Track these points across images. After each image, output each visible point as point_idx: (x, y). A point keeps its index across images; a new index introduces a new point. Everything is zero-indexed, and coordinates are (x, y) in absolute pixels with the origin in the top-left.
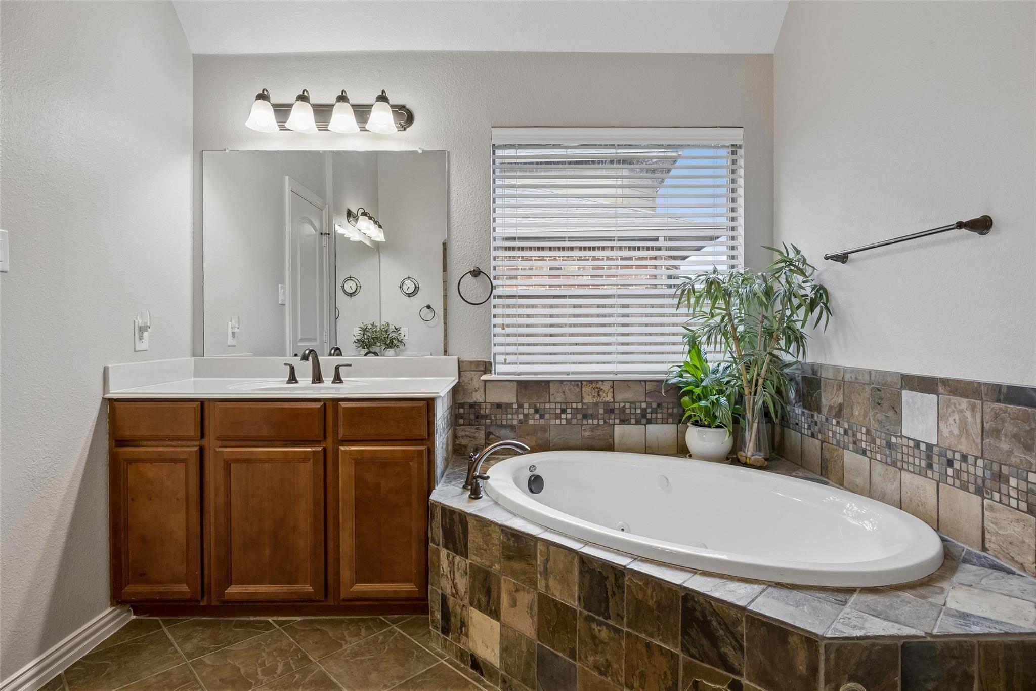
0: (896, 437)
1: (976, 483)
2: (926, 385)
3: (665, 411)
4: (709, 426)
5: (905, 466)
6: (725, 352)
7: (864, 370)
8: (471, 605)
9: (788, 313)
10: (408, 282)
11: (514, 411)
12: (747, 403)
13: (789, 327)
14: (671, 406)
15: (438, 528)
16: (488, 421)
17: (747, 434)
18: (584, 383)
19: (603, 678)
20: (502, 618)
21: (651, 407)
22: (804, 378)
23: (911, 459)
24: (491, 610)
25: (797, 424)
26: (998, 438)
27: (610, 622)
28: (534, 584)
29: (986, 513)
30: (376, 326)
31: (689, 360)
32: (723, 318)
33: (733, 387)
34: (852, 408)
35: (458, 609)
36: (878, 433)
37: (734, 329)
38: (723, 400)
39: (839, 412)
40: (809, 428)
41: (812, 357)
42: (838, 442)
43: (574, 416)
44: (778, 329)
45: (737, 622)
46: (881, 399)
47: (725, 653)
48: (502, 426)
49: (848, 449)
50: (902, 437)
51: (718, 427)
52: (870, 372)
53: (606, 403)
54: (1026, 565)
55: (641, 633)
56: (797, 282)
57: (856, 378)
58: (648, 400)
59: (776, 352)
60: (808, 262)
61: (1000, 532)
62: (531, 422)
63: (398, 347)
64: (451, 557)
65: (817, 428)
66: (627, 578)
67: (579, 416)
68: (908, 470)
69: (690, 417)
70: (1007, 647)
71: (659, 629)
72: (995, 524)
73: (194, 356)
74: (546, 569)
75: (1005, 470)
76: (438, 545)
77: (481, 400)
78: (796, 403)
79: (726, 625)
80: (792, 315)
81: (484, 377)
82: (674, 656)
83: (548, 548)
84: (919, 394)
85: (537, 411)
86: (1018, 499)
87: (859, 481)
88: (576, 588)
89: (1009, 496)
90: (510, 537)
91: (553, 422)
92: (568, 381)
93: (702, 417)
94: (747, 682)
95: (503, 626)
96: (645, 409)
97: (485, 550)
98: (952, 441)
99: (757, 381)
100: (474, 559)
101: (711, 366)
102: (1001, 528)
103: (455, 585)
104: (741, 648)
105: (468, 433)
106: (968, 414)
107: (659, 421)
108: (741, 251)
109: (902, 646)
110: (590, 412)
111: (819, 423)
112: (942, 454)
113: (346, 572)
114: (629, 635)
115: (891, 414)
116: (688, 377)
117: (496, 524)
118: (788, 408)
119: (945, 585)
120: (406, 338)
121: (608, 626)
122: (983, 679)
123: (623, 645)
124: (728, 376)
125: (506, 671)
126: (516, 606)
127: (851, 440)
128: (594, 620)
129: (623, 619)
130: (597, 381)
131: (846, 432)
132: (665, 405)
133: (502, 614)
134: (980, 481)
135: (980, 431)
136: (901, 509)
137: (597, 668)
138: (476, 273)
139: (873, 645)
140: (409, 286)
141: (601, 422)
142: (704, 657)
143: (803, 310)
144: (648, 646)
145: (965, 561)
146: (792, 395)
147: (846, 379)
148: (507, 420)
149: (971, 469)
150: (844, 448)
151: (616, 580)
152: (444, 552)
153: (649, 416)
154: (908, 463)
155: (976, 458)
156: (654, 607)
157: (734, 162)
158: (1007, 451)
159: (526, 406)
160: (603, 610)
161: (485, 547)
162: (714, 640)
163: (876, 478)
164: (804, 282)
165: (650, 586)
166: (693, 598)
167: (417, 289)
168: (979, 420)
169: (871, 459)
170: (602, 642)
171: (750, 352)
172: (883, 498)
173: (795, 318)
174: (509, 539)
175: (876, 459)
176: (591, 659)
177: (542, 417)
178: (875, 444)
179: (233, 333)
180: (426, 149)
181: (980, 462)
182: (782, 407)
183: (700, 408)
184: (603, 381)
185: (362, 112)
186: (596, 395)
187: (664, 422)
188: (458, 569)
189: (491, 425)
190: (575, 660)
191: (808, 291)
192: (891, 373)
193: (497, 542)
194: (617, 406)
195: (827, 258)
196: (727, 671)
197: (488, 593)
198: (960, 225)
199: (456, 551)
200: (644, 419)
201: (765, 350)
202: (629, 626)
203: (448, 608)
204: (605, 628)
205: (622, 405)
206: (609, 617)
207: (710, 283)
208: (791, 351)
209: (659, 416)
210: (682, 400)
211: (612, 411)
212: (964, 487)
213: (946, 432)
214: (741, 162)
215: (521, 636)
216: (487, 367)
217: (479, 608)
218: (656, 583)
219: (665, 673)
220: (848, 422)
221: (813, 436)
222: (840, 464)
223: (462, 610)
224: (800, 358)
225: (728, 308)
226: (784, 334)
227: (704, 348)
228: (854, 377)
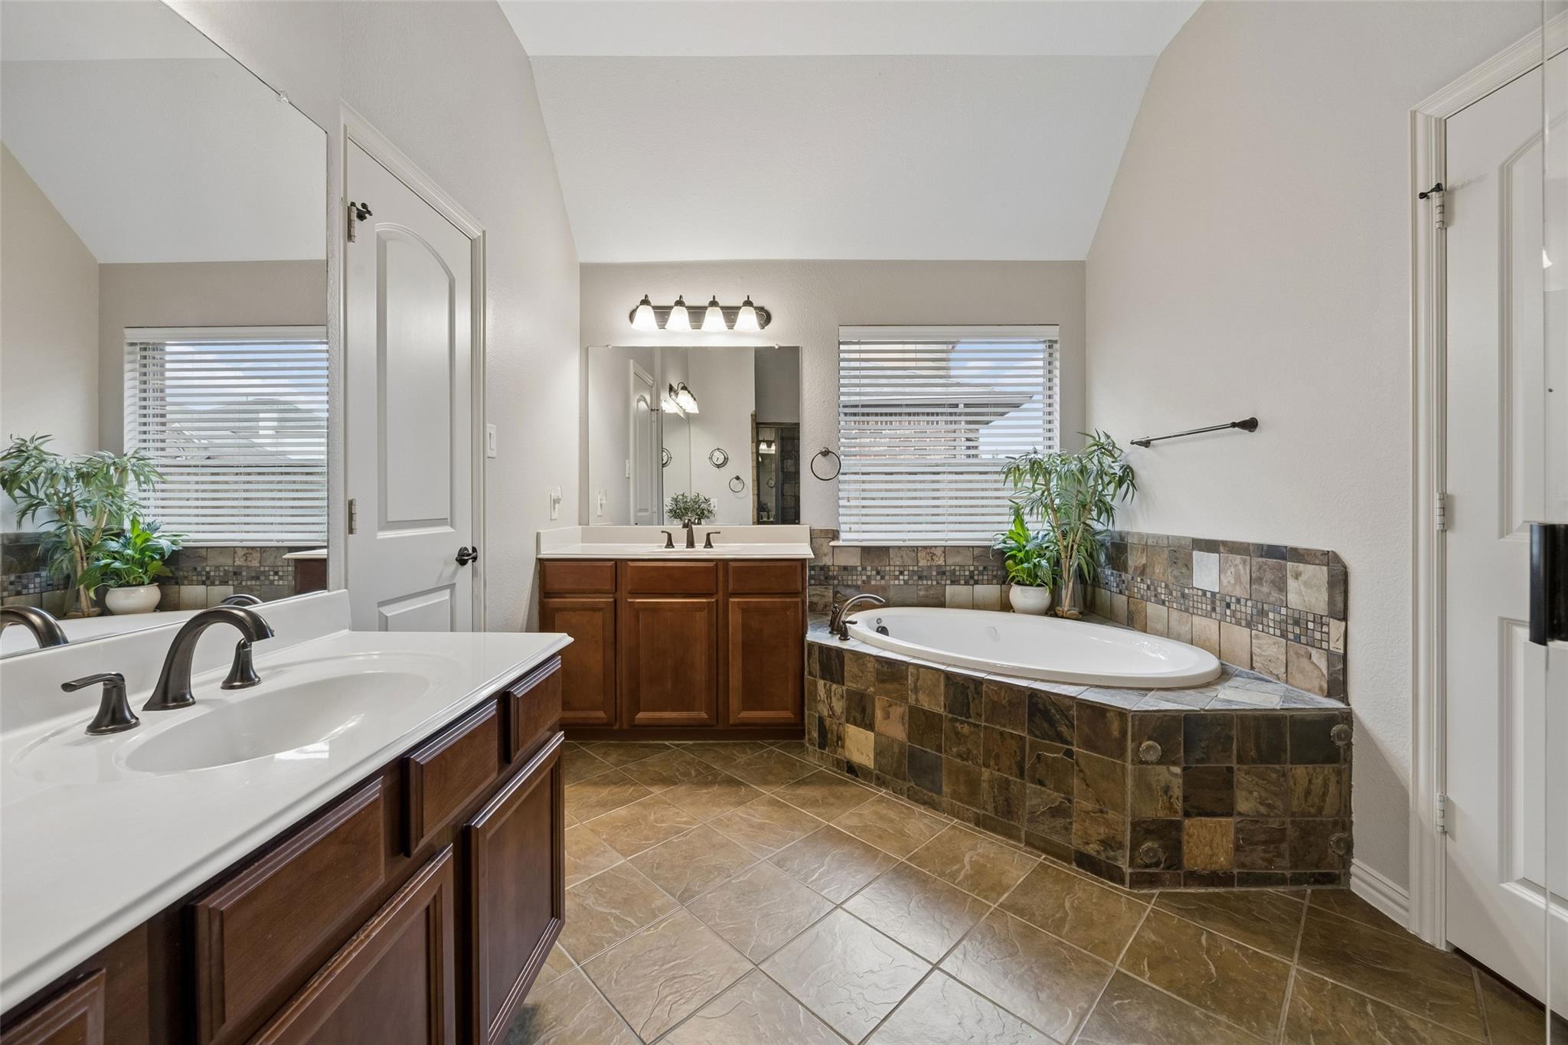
0: (1189, 588)
1: (1246, 620)
2: (1210, 546)
3: (990, 573)
4: (1031, 585)
5: (1195, 611)
6: (1043, 522)
7: (1164, 535)
8: (848, 723)
9: (1100, 488)
10: (717, 454)
11: (859, 573)
12: (1063, 567)
13: (1100, 500)
14: (995, 569)
15: (816, 663)
16: (836, 582)
17: (1064, 592)
18: (920, 549)
19: (965, 763)
20: (876, 729)
21: (978, 570)
22: (1113, 544)
23: (1200, 605)
24: (866, 724)
25: (1107, 584)
26: (1261, 584)
27: (971, 720)
28: (904, 698)
29: (1253, 640)
30: (686, 497)
31: (1013, 528)
32: (1043, 492)
33: (1051, 551)
34: (1154, 567)
35: (835, 727)
36: (1175, 586)
37: (1052, 501)
38: (1044, 562)
39: (1143, 571)
40: (1117, 586)
41: (1120, 526)
42: (1142, 596)
43: (911, 577)
44: (1090, 502)
45: (1070, 708)
46: (1177, 558)
47: (1061, 731)
48: (848, 586)
49: (1151, 602)
50: (1193, 588)
51: (1039, 585)
52: (1168, 537)
53: (939, 566)
54: (1280, 676)
55: (996, 725)
56: (1107, 463)
57: (1157, 543)
58: (975, 564)
59: (1089, 522)
60: (1117, 446)
61: (1263, 654)
62: (873, 582)
63: (708, 517)
64: (828, 685)
65: (1124, 585)
66: (984, 686)
67: (915, 578)
68: (1197, 614)
69: (1014, 577)
70: (1256, 718)
71: (1010, 720)
72: (1259, 648)
73: (580, 524)
74: (916, 686)
75: (1266, 607)
76: (816, 677)
77: (830, 563)
78: (1106, 565)
79: (1062, 711)
80: (1103, 490)
81: (833, 543)
82: (1021, 738)
83: (918, 671)
84: (1206, 554)
85: (878, 573)
86: (1274, 628)
87: (1159, 627)
88: (943, 698)
89: (1269, 626)
90: (884, 664)
91: (892, 582)
92: (906, 547)
93: (1025, 577)
94: (1077, 749)
95: (877, 735)
96: (973, 572)
97: (861, 677)
98: (1229, 589)
99: (1072, 546)
100: (850, 685)
101: (1032, 534)
102: (1264, 651)
103: (831, 708)
104: (1073, 725)
105: (818, 592)
106: (1241, 567)
107: (985, 582)
108: (1057, 433)
109: (1184, 717)
110: (925, 574)
111: (1126, 582)
112: (1222, 600)
113: (735, 701)
114: (985, 727)
115: (1184, 570)
116: (1012, 543)
117: (872, 656)
118: (1099, 570)
119: (1218, 687)
120: (716, 509)
121: (969, 724)
122: (1240, 739)
123: (982, 736)
124: (1048, 542)
125: (880, 770)
126: (889, 718)
127: (1153, 593)
128: (957, 720)
129: (981, 717)
130: (931, 547)
131: (1148, 588)
132: (990, 568)
133: (876, 726)
134: (1249, 618)
135: (1249, 579)
136: (1192, 644)
137: (959, 755)
138: (826, 453)
139: (1165, 716)
140: (719, 457)
141: (935, 583)
142: (1045, 736)
143: (1112, 486)
144: (1002, 734)
145: (1236, 676)
146: (1103, 558)
147: (1149, 543)
148: (852, 581)
149: (1243, 609)
150: (1146, 601)
151: (976, 688)
152: (821, 683)
153: (976, 578)
154: (1197, 608)
155: (1247, 600)
156: (1007, 704)
157: (1051, 355)
158: (1268, 593)
159: (869, 568)
160: (965, 712)
161: (861, 674)
162: (1052, 723)
163: (1173, 623)
164: (1113, 462)
165: (1003, 690)
166: (1036, 695)
167: (726, 460)
168: (1248, 571)
169: (1169, 608)
170: (963, 735)
171: (1066, 521)
172: (1178, 638)
173: (1106, 492)
174: (882, 666)
175: (1173, 608)
176: (955, 750)
177: (883, 578)
178: (1172, 595)
179: (601, 505)
180: (782, 345)
181: (1249, 603)
182: (1094, 570)
183: (1023, 570)
184: (936, 547)
185: (730, 313)
186: (930, 559)
187: (989, 582)
188: (835, 695)
189: (838, 585)
190: (941, 753)
191: (1117, 469)
192: (1185, 538)
193: (872, 670)
194: (948, 568)
195: (1132, 443)
196: (1062, 743)
197: (863, 710)
198: (1234, 425)
199: (833, 681)
200: (972, 580)
201: (1080, 520)
202: (986, 721)
203: (825, 727)
204: (966, 725)
205: (953, 567)
206: (970, 717)
207: (1033, 463)
208: (1101, 520)
209: (985, 577)
210: (1006, 563)
211: (944, 573)
212: (1238, 623)
213: (1225, 582)
214: (1057, 355)
215: (894, 740)
216: (835, 535)
217: (855, 724)
218: (1008, 687)
219: (1015, 751)
220: (1150, 579)
221: (1121, 592)
222: (1144, 615)
223: (838, 727)
224: (1110, 527)
225: (1047, 484)
226: (1096, 506)
227: (1026, 518)
228: (1155, 541)
